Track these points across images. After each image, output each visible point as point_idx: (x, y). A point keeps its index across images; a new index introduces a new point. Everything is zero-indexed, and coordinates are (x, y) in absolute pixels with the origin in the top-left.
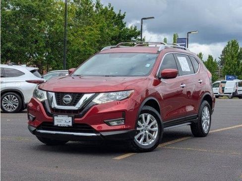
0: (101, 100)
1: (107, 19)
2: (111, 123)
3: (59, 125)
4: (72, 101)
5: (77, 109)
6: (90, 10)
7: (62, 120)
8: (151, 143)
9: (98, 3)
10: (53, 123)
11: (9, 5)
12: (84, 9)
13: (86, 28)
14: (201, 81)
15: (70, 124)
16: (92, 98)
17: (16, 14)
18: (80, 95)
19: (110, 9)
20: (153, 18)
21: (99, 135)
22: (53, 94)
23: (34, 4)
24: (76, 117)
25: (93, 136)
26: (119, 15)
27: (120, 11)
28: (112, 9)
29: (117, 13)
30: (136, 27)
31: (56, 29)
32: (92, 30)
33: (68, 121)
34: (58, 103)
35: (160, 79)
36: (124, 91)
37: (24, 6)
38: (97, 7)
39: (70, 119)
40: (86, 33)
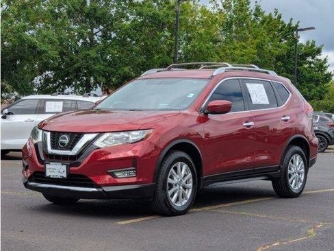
0: (105, 143)
1: (269, 31)
2: (117, 174)
3: (51, 177)
4: (69, 144)
5: (74, 154)
6: (245, 19)
7: (55, 169)
8: (183, 204)
9: (258, 9)
10: (44, 173)
11: (128, 14)
12: (237, 18)
13: (238, 46)
14: (288, 118)
15: (65, 175)
16: (94, 139)
17: (137, 27)
18: (79, 135)
19: (276, 17)
20: (313, 28)
21: (100, 190)
22: (49, 134)
23: (161, 13)
24: (71, 165)
25: (93, 192)
26: (289, 25)
27: (291, 19)
28: (280, 17)
29: (287, 22)
30: (314, 42)
31: (194, 46)
32: (244, 48)
33: (61, 171)
34: (53, 147)
35: (206, 114)
36: (139, 130)
37: (147, 15)
38: (255, 15)
39: (64, 167)
40: (236, 52)
